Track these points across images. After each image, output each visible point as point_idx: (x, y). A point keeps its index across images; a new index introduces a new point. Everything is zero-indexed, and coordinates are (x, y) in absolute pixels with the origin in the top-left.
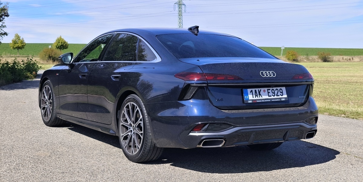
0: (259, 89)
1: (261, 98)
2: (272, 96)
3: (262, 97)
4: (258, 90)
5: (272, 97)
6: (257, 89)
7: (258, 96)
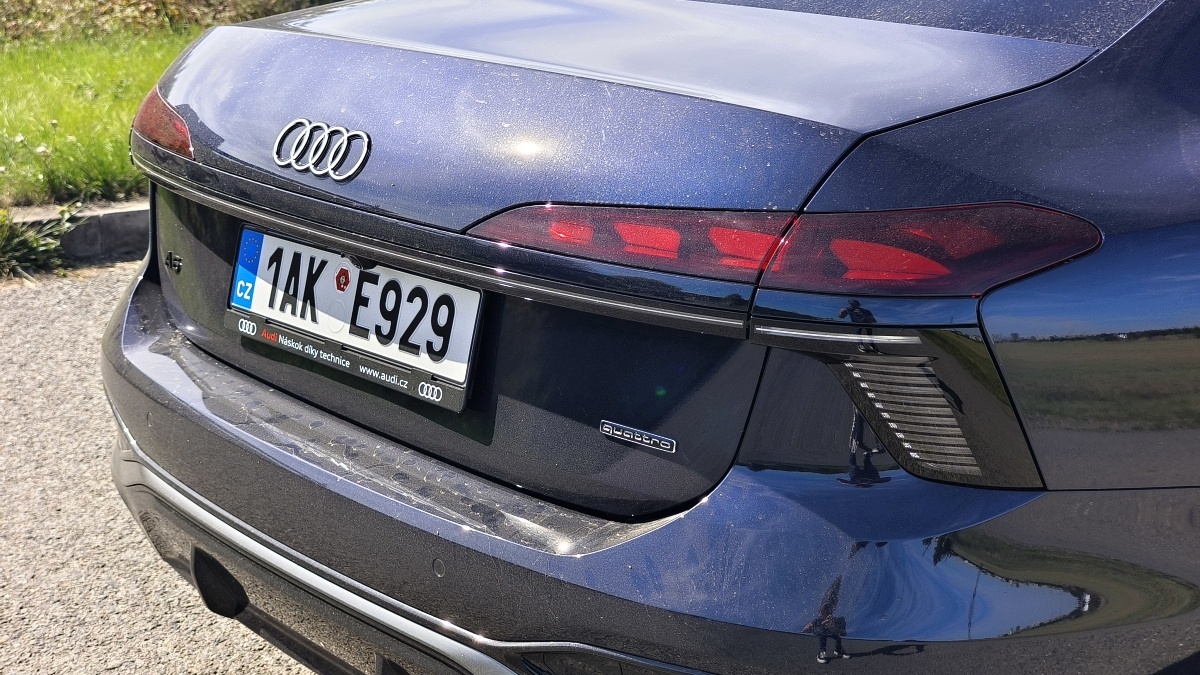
0: (320, 255)
1: (306, 325)
2: (373, 337)
3: (314, 319)
4: (312, 260)
5: (372, 345)
6: (307, 252)
7: (300, 304)
